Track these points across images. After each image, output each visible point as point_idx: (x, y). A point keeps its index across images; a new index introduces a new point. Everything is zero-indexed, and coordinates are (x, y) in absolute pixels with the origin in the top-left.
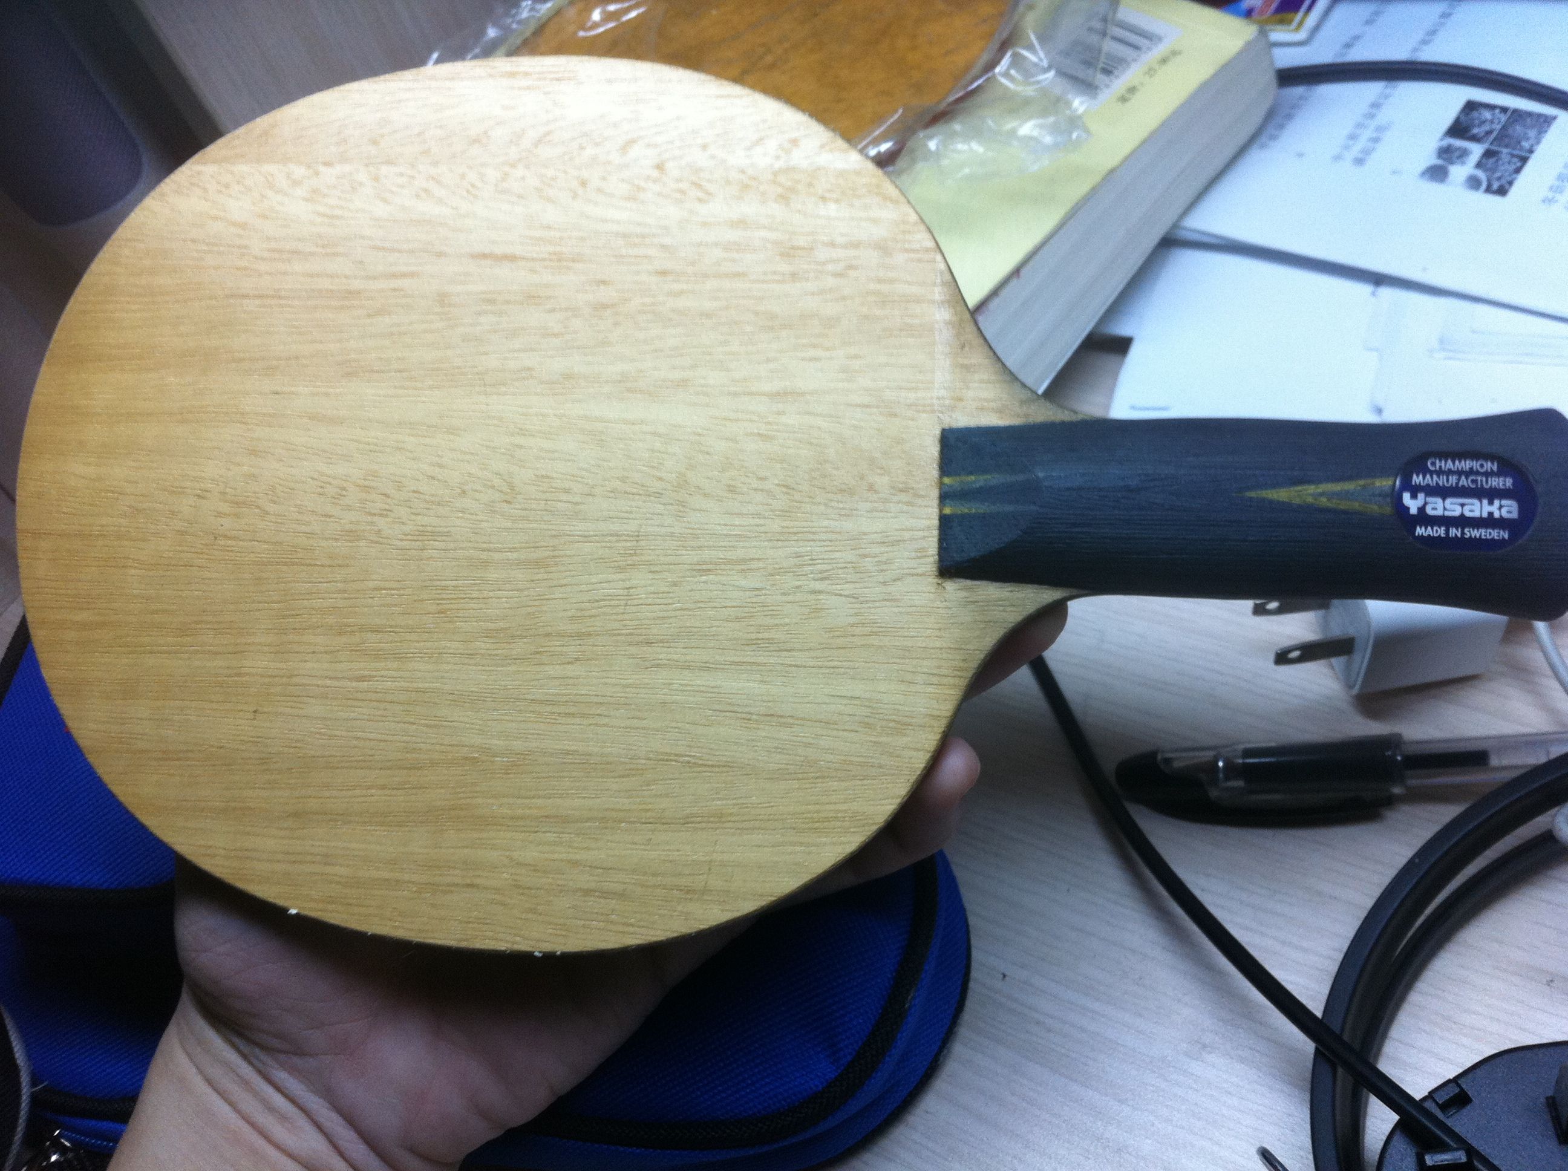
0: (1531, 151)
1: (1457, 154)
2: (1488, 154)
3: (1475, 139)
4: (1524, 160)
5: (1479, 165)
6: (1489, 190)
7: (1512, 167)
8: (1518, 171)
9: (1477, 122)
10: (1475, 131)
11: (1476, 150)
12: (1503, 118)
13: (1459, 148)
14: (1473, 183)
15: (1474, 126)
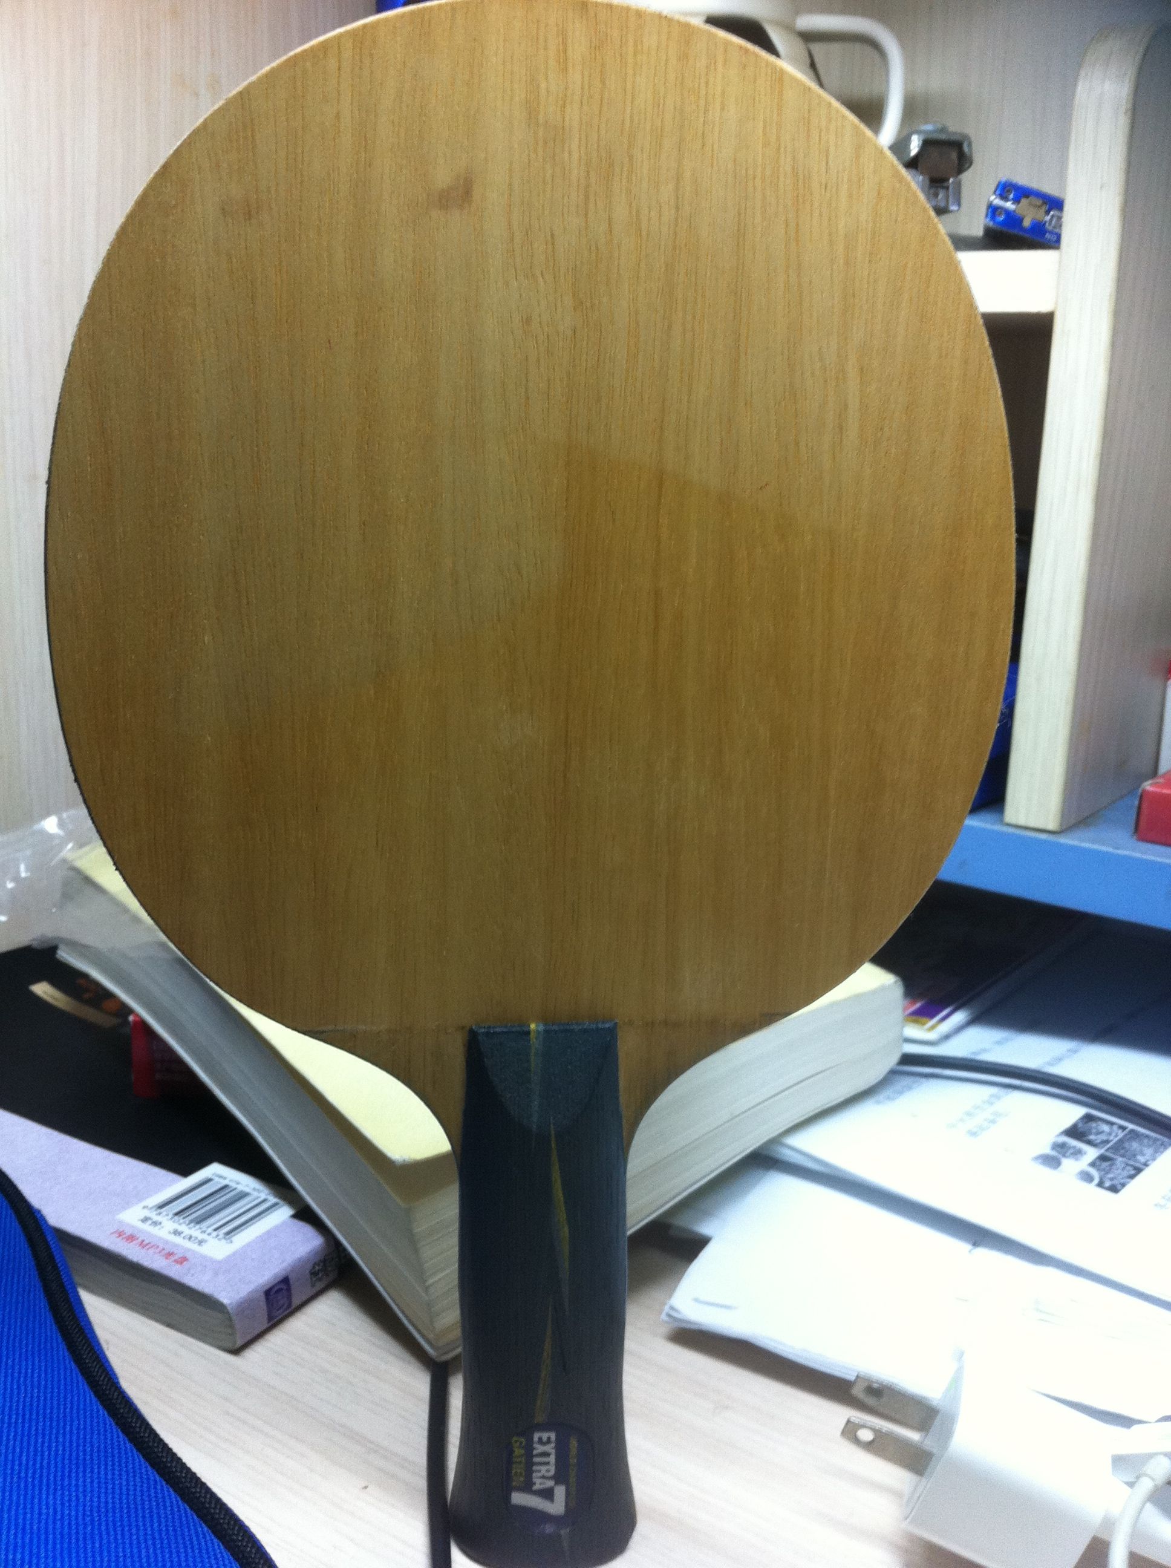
0: (1146, 1165)
1: (1071, 1151)
2: (1102, 1158)
3: (1090, 1143)
4: (1138, 1171)
5: (1093, 1164)
6: (1100, 1184)
7: (1125, 1173)
8: (1132, 1177)
9: (1094, 1131)
10: (1092, 1137)
11: (1091, 1153)
12: (1121, 1134)
13: (1074, 1147)
14: (1087, 1177)
15: (1091, 1134)
